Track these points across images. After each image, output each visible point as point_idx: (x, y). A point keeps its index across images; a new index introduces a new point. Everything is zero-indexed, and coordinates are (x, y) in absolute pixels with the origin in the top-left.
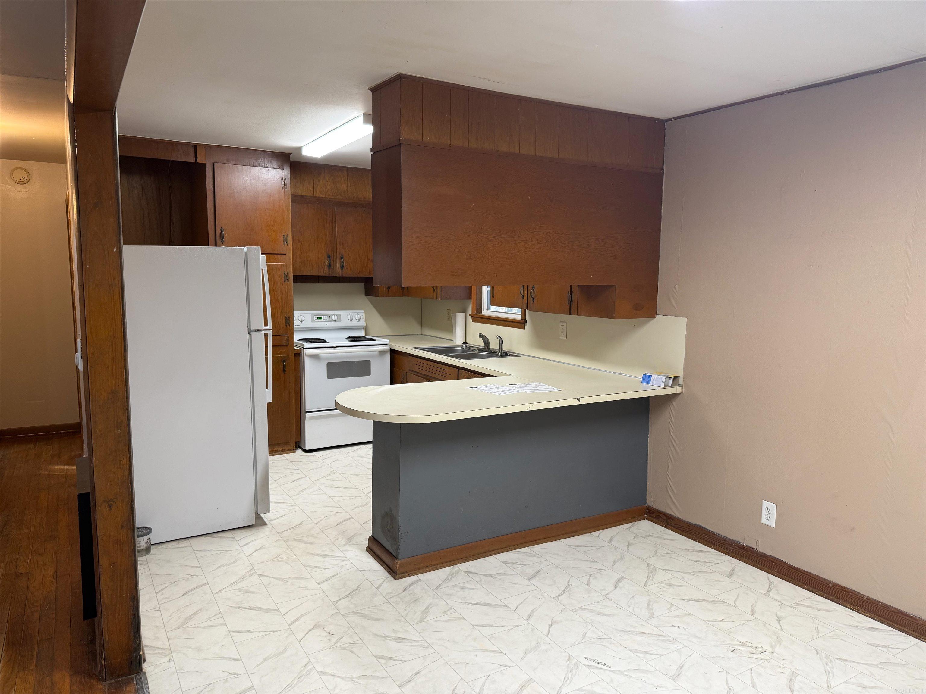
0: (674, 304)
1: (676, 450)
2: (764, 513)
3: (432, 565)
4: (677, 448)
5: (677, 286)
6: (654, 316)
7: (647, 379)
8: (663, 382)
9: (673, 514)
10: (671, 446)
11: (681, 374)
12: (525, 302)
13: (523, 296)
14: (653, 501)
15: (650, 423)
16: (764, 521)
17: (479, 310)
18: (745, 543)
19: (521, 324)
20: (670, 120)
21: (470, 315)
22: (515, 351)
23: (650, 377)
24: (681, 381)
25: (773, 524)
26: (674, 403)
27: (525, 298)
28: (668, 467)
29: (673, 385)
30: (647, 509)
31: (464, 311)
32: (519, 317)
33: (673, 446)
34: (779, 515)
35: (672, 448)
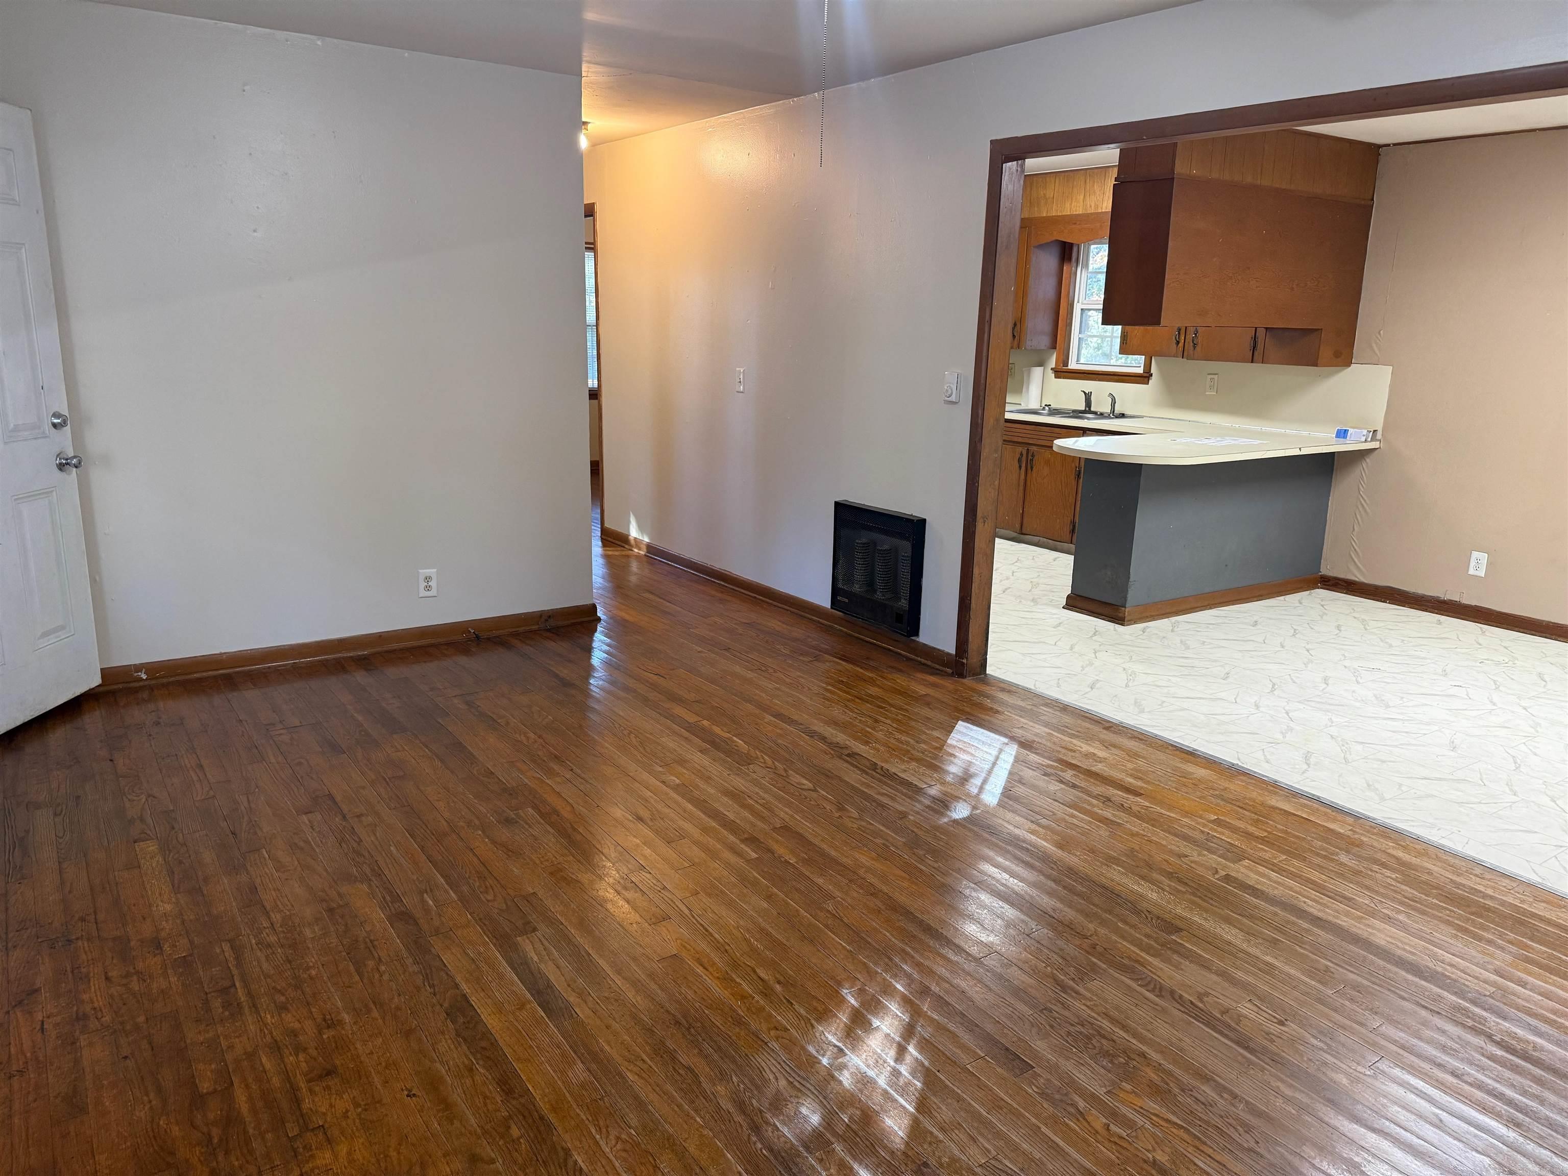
0: (1377, 352)
1: (1365, 511)
2: (1473, 564)
4: (1367, 508)
5: (1382, 332)
6: (1348, 363)
7: (1342, 434)
8: (1364, 435)
9: (1357, 579)
10: (1360, 507)
11: (1379, 428)
12: (1181, 349)
13: (1178, 343)
14: (1326, 570)
15: (1333, 484)
16: (1472, 571)
17: (1066, 363)
18: (1448, 597)
19: (1144, 378)
20: (1387, 145)
21: (1052, 369)
23: (1346, 431)
24: (1379, 436)
25: (1482, 573)
26: (1368, 460)
27: (1181, 344)
28: (1354, 529)
29: (1372, 440)
30: (1321, 578)
31: (1041, 364)
32: (1140, 371)
33: (1362, 505)
34: (1490, 564)
35: (1361, 509)
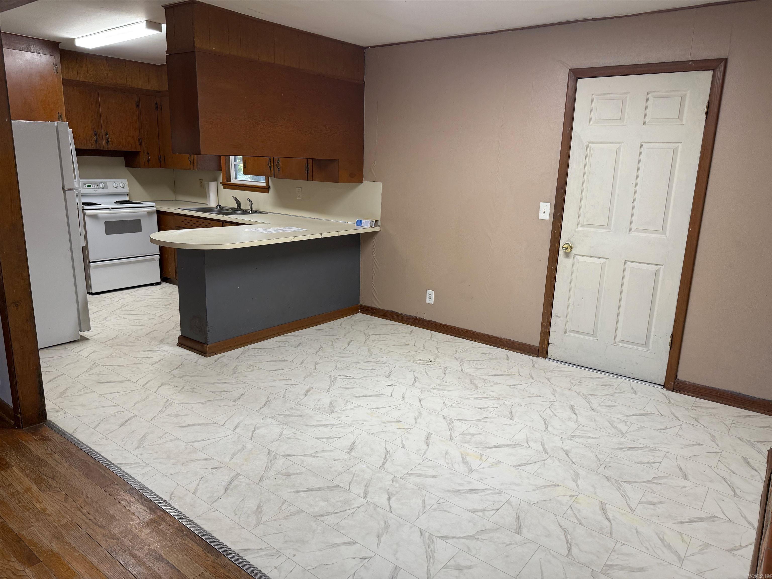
0: (374, 174)
1: (377, 267)
2: (428, 297)
3: (230, 347)
4: (378, 266)
5: (375, 162)
6: (361, 181)
7: (359, 223)
8: (369, 224)
9: (377, 307)
10: (374, 265)
11: (379, 219)
12: (273, 172)
13: (271, 168)
14: (364, 301)
15: (361, 252)
16: (428, 301)
17: (229, 179)
18: (418, 316)
19: (266, 189)
20: (368, 47)
21: (221, 183)
22: (262, 210)
23: (361, 221)
24: (379, 224)
25: (432, 302)
26: (375, 238)
27: (272, 169)
28: (373, 278)
29: (375, 226)
30: (360, 307)
31: (215, 180)
32: (264, 185)
33: (376, 265)
34: (436, 296)
35: (375, 266)
